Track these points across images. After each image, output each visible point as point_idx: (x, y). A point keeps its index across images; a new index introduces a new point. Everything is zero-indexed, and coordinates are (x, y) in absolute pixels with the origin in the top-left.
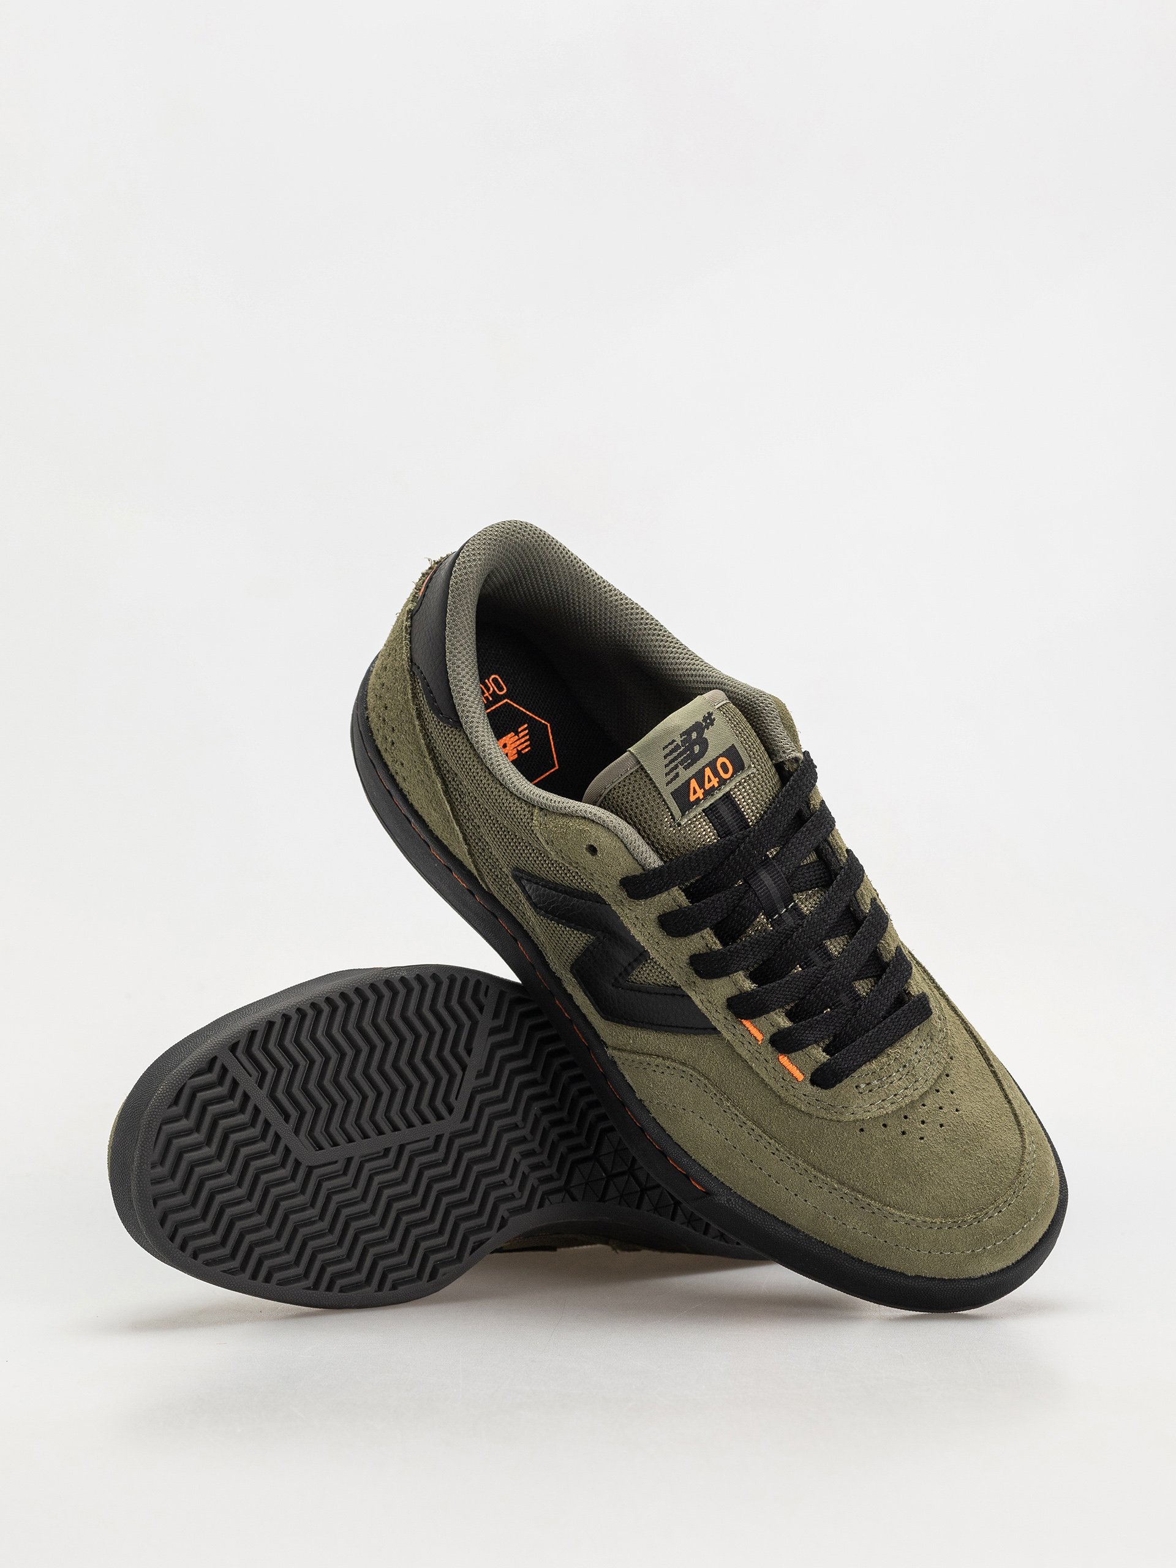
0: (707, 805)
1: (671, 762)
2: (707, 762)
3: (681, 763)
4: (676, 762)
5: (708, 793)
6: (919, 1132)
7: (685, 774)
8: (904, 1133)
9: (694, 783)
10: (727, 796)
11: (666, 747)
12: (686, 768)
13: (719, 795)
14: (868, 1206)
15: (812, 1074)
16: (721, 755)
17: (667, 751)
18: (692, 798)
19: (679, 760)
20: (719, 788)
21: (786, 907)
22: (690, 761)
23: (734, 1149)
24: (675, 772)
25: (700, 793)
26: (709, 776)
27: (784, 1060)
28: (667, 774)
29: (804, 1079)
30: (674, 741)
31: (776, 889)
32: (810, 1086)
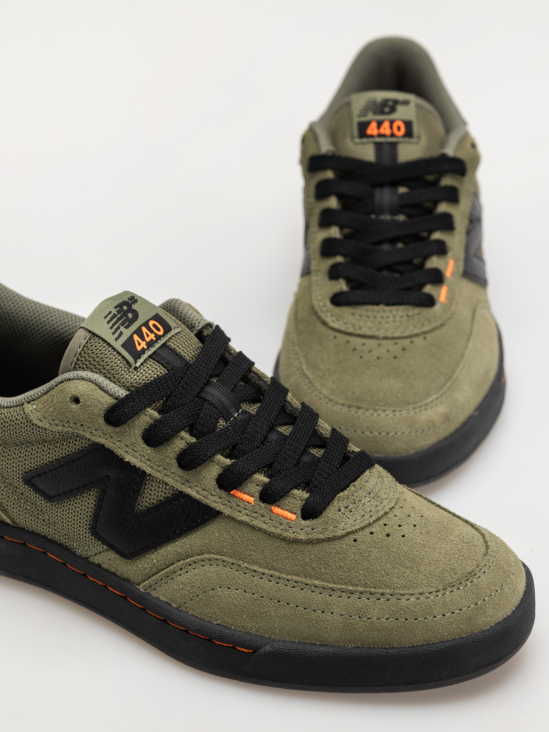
0: (150, 352)
1: (114, 325)
2: (141, 323)
3: (122, 324)
4: (117, 325)
5: (150, 344)
6: (400, 532)
7: (127, 333)
8: (388, 535)
9: (136, 337)
10: (164, 345)
11: (106, 317)
12: (127, 327)
13: (157, 346)
14: (382, 596)
15: (301, 510)
16: (152, 319)
17: (108, 318)
18: (139, 348)
19: (120, 323)
20: (156, 341)
21: (238, 412)
22: (128, 323)
23: (262, 599)
24: (119, 331)
25: (143, 345)
26: (146, 332)
27: (277, 510)
28: (113, 333)
29: (297, 517)
30: (110, 312)
31: (225, 398)
32: (303, 522)
